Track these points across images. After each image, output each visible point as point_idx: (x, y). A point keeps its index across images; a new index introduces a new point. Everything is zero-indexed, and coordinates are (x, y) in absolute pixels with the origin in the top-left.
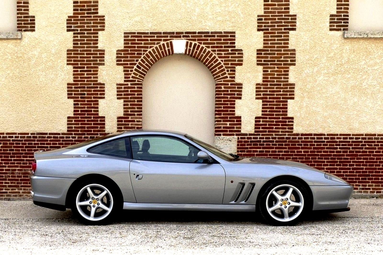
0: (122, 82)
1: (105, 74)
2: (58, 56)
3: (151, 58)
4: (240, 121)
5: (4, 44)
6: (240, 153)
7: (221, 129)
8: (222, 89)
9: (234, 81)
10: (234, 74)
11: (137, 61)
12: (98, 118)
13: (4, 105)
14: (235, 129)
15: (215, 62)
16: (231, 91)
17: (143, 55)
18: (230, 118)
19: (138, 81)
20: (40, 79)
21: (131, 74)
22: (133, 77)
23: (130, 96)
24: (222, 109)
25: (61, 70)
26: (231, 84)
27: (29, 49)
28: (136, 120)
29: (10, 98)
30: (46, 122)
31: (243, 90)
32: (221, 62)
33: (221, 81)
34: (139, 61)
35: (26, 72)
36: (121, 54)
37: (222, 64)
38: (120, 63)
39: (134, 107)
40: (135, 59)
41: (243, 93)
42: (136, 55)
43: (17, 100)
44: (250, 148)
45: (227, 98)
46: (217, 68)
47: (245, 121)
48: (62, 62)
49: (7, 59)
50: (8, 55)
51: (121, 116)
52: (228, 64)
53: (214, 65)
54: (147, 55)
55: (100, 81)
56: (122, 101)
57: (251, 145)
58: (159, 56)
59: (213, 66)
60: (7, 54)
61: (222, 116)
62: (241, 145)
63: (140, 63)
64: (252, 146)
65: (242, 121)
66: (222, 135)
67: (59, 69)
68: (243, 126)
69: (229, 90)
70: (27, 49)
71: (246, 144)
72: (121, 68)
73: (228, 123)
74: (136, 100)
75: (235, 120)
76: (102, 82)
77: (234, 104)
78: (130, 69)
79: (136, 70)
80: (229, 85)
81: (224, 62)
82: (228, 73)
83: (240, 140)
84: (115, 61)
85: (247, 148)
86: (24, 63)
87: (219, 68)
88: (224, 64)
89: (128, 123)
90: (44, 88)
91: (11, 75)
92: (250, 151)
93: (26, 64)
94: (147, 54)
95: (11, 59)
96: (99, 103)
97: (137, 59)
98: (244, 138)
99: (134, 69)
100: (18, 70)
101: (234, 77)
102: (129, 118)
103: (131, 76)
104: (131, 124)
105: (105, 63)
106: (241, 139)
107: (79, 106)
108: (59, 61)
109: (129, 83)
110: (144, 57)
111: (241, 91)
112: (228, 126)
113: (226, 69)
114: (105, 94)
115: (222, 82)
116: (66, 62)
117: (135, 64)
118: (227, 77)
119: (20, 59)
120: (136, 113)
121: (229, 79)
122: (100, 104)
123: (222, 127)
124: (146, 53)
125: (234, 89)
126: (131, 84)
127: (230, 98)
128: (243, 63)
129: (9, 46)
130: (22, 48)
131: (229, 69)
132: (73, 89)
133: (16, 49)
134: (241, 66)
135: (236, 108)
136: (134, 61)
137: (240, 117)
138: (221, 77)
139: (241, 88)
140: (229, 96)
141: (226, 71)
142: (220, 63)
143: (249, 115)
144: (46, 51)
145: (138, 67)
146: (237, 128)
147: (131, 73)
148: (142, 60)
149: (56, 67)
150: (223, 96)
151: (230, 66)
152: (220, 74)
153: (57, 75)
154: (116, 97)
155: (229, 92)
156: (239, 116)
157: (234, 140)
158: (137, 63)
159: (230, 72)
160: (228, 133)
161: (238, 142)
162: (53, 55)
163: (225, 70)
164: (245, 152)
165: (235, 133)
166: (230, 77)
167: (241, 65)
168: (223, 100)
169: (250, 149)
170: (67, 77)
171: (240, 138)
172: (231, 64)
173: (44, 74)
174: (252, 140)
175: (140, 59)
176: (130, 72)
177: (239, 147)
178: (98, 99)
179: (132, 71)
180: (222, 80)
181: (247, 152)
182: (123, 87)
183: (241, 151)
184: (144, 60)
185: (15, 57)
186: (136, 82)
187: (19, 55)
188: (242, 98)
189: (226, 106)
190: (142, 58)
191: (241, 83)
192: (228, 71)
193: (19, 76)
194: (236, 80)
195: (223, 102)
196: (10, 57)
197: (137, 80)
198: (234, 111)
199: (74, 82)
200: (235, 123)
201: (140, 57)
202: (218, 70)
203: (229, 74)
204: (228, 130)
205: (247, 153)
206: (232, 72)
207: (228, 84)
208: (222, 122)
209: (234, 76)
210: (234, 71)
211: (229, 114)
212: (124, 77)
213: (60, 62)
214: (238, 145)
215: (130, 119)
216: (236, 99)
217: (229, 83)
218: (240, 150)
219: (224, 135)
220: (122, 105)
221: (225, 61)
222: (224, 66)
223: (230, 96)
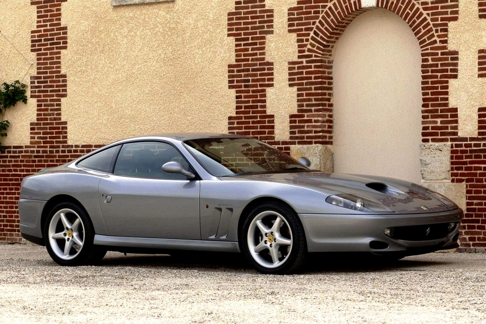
0: (296, 59)
1: (274, 48)
2: (217, 23)
3: (332, 17)
4: (456, 116)
5: (155, 10)
6: (455, 171)
7: (428, 131)
8: (429, 63)
9: (445, 48)
10: (446, 36)
11: (314, 23)
12: (266, 118)
13: (155, 101)
14: (449, 131)
15: (418, 18)
16: (442, 65)
17: (322, 13)
18: (442, 111)
19: (316, 56)
20: (196, 60)
21: (307, 45)
22: (309, 50)
23: (305, 81)
24: (430, 96)
25: (220, 45)
26: (442, 54)
27: (183, 15)
28: (313, 119)
29: (161, 91)
30: (203, 125)
31: (459, 62)
32: (428, 17)
33: (427, 49)
34: (316, 24)
35: (179, 50)
36: (294, 15)
37: (429, 19)
38: (292, 28)
39: (311, 97)
40: (312, 21)
41: (459, 68)
42: (312, 15)
43: (170, 94)
44: (471, 163)
45: (436, 77)
46: (421, 27)
47: (462, 116)
48: (221, 33)
49: (159, 33)
50: (160, 26)
51: (295, 113)
52: (437, 20)
53: (418, 22)
54: (327, 13)
55: (268, 59)
56: (295, 88)
57: (470, 157)
58: (342, 14)
59: (416, 24)
60: (158, 25)
61: (430, 108)
62: (457, 157)
63: (317, 27)
64: (473, 159)
65: (459, 115)
66: (430, 141)
67: (219, 44)
68: (460, 125)
69: (439, 63)
70: (181, 17)
71: (464, 155)
72: (294, 36)
73: (439, 120)
74: (313, 87)
75: (449, 114)
76: (270, 61)
77: (447, 87)
78: (304, 38)
79: (313, 38)
80: (440, 56)
81: (432, 16)
82: (437, 34)
83: (454, 149)
84: (286, 26)
85: (465, 163)
86: (177, 37)
87: (424, 28)
88: (432, 20)
89: (303, 124)
90: (201, 74)
91: (163, 56)
92: (470, 169)
93: (180, 39)
94: (327, 11)
95: (162, 32)
96: (267, 93)
97: (313, 21)
98: (461, 146)
99: (310, 38)
100: (170, 48)
101: (446, 42)
102: (304, 117)
103: (306, 49)
104: (308, 126)
105: (274, 30)
106: (456, 147)
107: (243, 99)
108: (218, 31)
109: (304, 60)
110: (323, 17)
111: (456, 65)
112: (439, 124)
113: (434, 29)
114: (274, 80)
115: (429, 51)
116: (226, 32)
117: (311, 29)
118: (435, 42)
119: (173, 31)
120: (313, 108)
121: (438, 44)
122: (268, 95)
123: (430, 128)
124: (325, 10)
125: (446, 62)
126: (307, 62)
127: (440, 78)
128: (460, 16)
129: (160, 12)
130: (175, 14)
131: (439, 28)
132: (235, 73)
133: (168, 16)
134: (456, 22)
135: (449, 93)
136: (309, 24)
137: (456, 110)
138: (428, 42)
139: (457, 59)
140: (439, 74)
141: (434, 32)
142: (425, 19)
143: (469, 105)
144: (203, 17)
145: (315, 33)
146: (452, 128)
147: (307, 43)
148: (320, 22)
149: (214, 41)
150: (430, 74)
151: (439, 22)
152: (425, 37)
153: (216, 52)
154: (288, 83)
155: (439, 68)
156: (455, 107)
157: (445, 149)
158: (314, 26)
159: (440, 33)
160: (439, 137)
161: (452, 152)
162: (210, 23)
163: (432, 30)
164: (462, 170)
165: (449, 137)
166: (440, 41)
167: (456, 19)
168: (430, 80)
169: (469, 164)
170: (228, 55)
171: (454, 145)
172: (442, 19)
173: (201, 52)
174: (473, 148)
175: (317, 21)
176: (305, 43)
177: (454, 160)
178: (265, 88)
179: (307, 40)
180: (429, 47)
181: (465, 170)
182: (296, 66)
183: (457, 169)
184: (323, 22)
185: (167, 30)
186: (314, 58)
187: (172, 26)
188: (459, 77)
189: (435, 90)
190: (320, 18)
191: (457, 50)
192: (437, 31)
193: (172, 57)
194: (449, 45)
195: (430, 85)
196: (161, 30)
197: (314, 54)
198: (447, 99)
199: (236, 62)
200: (449, 119)
201: (317, 18)
202: (423, 31)
203: (439, 36)
204: (439, 131)
205: (466, 172)
206: (443, 33)
207: (437, 54)
208: (430, 119)
209: (446, 38)
210: (446, 30)
211: (439, 105)
212: (297, 51)
213: (219, 33)
214: (452, 158)
215: (306, 118)
216: (450, 78)
217: (439, 52)
218: (455, 166)
219: (433, 140)
220: (295, 95)
221: (433, 14)
222: (431, 23)
223: (441, 74)
